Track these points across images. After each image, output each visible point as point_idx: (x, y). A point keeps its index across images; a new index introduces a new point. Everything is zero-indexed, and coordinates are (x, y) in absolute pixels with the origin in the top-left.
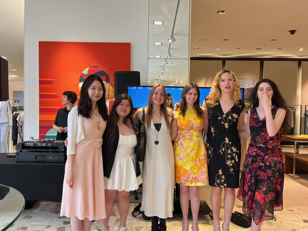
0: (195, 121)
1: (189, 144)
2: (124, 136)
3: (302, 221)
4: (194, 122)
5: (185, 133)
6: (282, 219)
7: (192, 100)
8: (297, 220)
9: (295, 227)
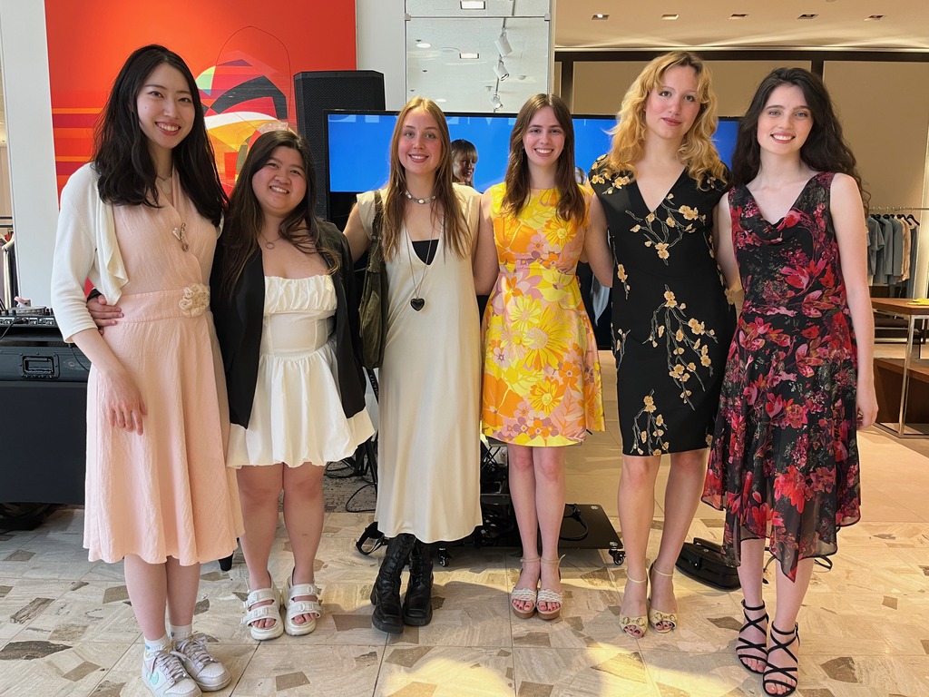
0: (549, 231)
1: (525, 309)
2: (288, 280)
3: (921, 571)
4: (543, 235)
5: (515, 271)
6: (852, 563)
7: (542, 151)
8: (904, 567)
9: (895, 590)
